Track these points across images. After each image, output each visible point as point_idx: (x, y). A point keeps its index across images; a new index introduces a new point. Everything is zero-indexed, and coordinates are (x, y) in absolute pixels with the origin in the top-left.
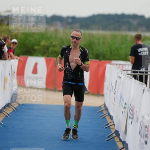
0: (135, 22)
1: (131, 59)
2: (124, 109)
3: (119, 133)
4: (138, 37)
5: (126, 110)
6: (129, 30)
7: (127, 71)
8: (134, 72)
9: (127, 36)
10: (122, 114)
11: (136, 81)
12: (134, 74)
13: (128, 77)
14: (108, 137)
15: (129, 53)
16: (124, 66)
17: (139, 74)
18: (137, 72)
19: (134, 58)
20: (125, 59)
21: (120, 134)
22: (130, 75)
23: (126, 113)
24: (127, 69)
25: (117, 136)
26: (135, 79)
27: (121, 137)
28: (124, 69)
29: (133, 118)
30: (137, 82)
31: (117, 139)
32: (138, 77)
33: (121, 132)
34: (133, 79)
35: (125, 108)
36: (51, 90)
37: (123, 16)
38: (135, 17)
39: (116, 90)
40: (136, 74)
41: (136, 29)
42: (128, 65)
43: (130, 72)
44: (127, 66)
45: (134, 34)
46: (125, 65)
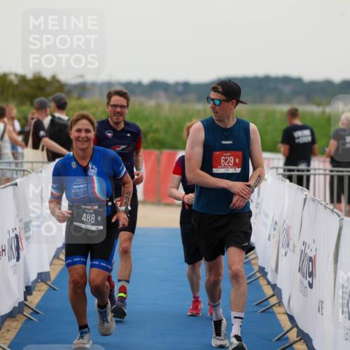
0: (287, 89)
1: (282, 149)
2: (272, 232)
3: (266, 270)
4: (293, 113)
5: (276, 233)
6: (279, 101)
7: (277, 168)
8: (289, 170)
9: (274, 112)
10: (269, 239)
11: (292, 184)
12: (288, 173)
13: (279, 178)
14: (249, 278)
15: (280, 139)
16: (271, 162)
17: (296, 173)
18: (293, 171)
19: (287, 147)
20: (273, 150)
21: (267, 273)
22: (281, 174)
23: (277, 238)
24: (276, 165)
25: (262, 276)
26: (291, 181)
27: (269, 277)
28: (271, 166)
29: (288, 245)
30: (294, 186)
31: (262, 282)
32: (295, 179)
33: (269, 270)
34: (288, 181)
35: (275, 229)
36: (153, 203)
37: (267, 79)
38: (286, 80)
39: (259, 201)
40: (292, 173)
41: (288, 101)
42: (278, 159)
43: (281, 171)
44: (276, 161)
45: (285, 108)
46: (273, 159)
